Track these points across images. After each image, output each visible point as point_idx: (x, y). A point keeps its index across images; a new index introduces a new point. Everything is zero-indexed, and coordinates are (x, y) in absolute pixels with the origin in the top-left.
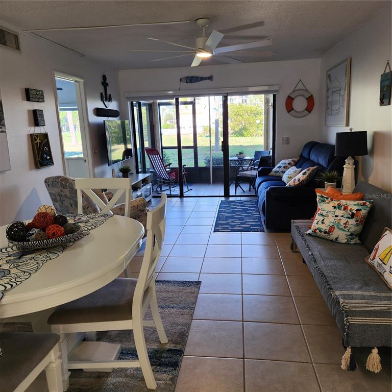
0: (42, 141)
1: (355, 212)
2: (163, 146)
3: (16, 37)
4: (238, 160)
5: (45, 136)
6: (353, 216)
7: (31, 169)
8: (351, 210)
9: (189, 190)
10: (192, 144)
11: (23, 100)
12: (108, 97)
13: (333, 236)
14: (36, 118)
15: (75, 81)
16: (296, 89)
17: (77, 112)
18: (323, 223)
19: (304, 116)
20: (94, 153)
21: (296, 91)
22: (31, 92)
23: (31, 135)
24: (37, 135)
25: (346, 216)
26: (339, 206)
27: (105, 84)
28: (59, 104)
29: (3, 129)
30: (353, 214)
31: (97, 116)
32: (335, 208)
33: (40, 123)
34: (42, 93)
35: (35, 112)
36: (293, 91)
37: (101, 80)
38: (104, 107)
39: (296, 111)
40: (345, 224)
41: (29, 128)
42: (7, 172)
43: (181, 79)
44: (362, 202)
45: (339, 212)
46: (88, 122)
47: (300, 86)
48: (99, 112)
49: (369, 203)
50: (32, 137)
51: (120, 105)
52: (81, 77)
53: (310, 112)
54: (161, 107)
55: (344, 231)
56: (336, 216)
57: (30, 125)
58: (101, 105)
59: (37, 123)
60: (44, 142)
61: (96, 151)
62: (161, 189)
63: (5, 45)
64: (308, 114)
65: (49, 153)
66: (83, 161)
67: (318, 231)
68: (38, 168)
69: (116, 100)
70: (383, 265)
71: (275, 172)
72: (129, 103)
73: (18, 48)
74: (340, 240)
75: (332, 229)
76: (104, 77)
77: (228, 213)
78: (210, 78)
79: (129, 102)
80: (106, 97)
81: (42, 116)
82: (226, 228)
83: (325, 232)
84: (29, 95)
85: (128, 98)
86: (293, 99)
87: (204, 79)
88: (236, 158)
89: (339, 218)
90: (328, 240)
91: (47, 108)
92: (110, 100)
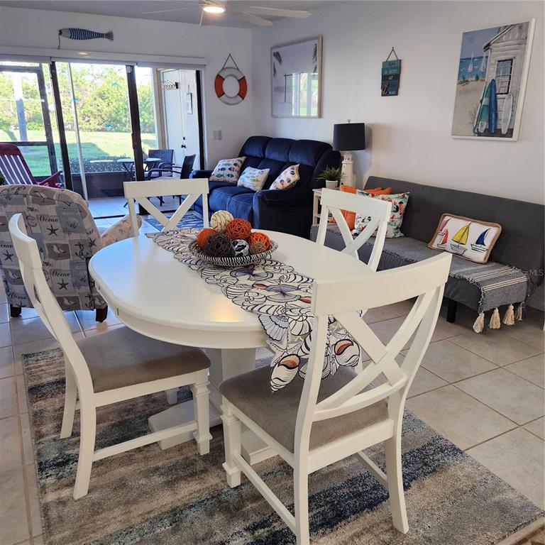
1: (398, 205)
6: (397, 209)
8: (395, 203)
16: (226, 66)
19: (237, 103)
36: (223, 69)
39: (227, 97)
40: (392, 218)
43: (60, 31)
44: (400, 195)
47: (230, 64)
49: (407, 195)
53: (243, 98)
55: (392, 225)
64: (241, 101)
70: (460, 245)
71: (217, 176)
78: (109, 36)
86: (223, 79)
87: (100, 35)
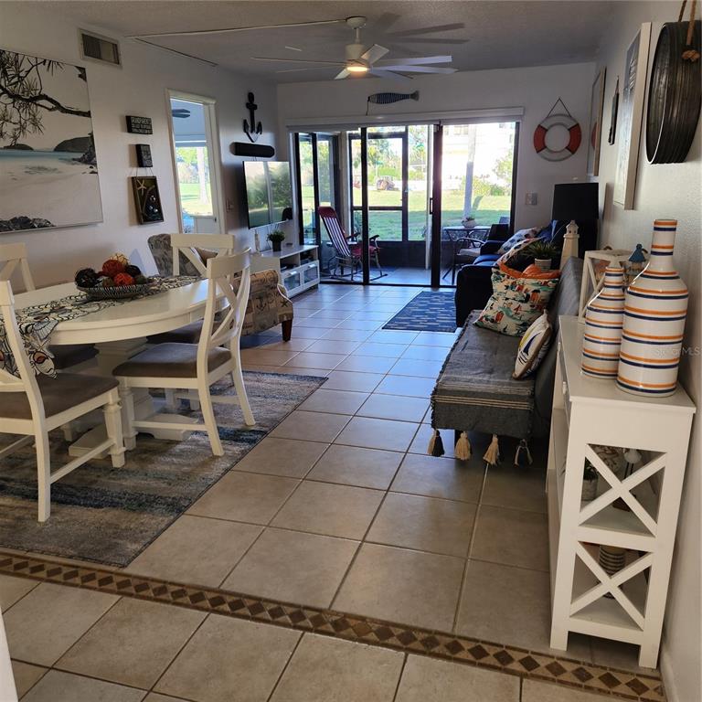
0: (148, 188)
1: (530, 293)
2: (355, 205)
3: (115, 46)
4: (464, 230)
5: (153, 180)
6: (527, 299)
7: (131, 225)
8: (526, 290)
9: (382, 276)
10: (400, 204)
11: (123, 131)
12: (256, 126)
13: (501, 326)
14: (141, 156)
15: (204, 104)
16: (553, 113)
17: (205, 148)
18: (491, 308)
19: (564, 159)
20: (228, 209)
21: (551, 116)
22: (133, 121)
23: (133, 178)
24: (141, 179)
25: (519, 299)
26: (513, 285)
27: (251, 106)
28: (176, 135)
29: (94, 169)
30: (528, 296)
31: (236, 154)
32: (507, 287)
33: (146, 163)
34: (150, 121)
35: (138, 147)
36: (548, 117)
37: (245, 99)
38: (247, 141)
39: (551, 152)
40: (517, 309)
41: (130, 169)
42: (99, 225)
44: (543, 281)
45: (511, 294)
46: (220, 162)
47: (559, 109)
48: (239, 149)
49: (553, 282)
50: (135, 182)
51: (277, 139)
52: (212, 98)
53: (573, 153)
54: (353, 141)
55: (515, 319)
56: (507, 299)
57: (131, 166)
58: (242, 138)
59: (141, 164)
60: (150, 189)
61: (231, 206)
62: (342, 273)
63: (99, 57)
64: (570, 156)
65: (158, 204)
66: (212, 221)
67: (484, 319)
68: (141, 224)
69: (269, 130)
71: (504, 249)
72: (291, 136)
73: (117, 62)
74: (508, 332)
75: (500, 315)
76: (251, 96)
77: (420, 308)
78: (415, 96)
79: (291, 134)
80: (252, 126)
81: (148, 153)
82: (402, 325)
83: (492, 321)
84: (133, 125)
85: (290, 128)
86: (546, 130)
87: (405, 97)
88: (463, 227)
89: (510, 301)
90: (495, 331)
91: (156, 142)
92: (260, 130)
